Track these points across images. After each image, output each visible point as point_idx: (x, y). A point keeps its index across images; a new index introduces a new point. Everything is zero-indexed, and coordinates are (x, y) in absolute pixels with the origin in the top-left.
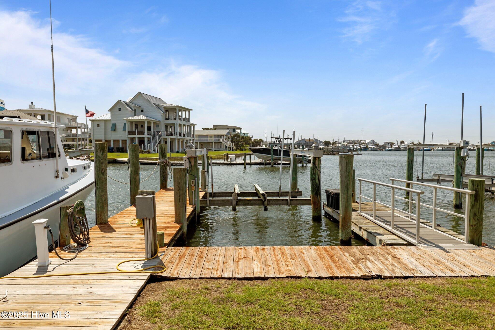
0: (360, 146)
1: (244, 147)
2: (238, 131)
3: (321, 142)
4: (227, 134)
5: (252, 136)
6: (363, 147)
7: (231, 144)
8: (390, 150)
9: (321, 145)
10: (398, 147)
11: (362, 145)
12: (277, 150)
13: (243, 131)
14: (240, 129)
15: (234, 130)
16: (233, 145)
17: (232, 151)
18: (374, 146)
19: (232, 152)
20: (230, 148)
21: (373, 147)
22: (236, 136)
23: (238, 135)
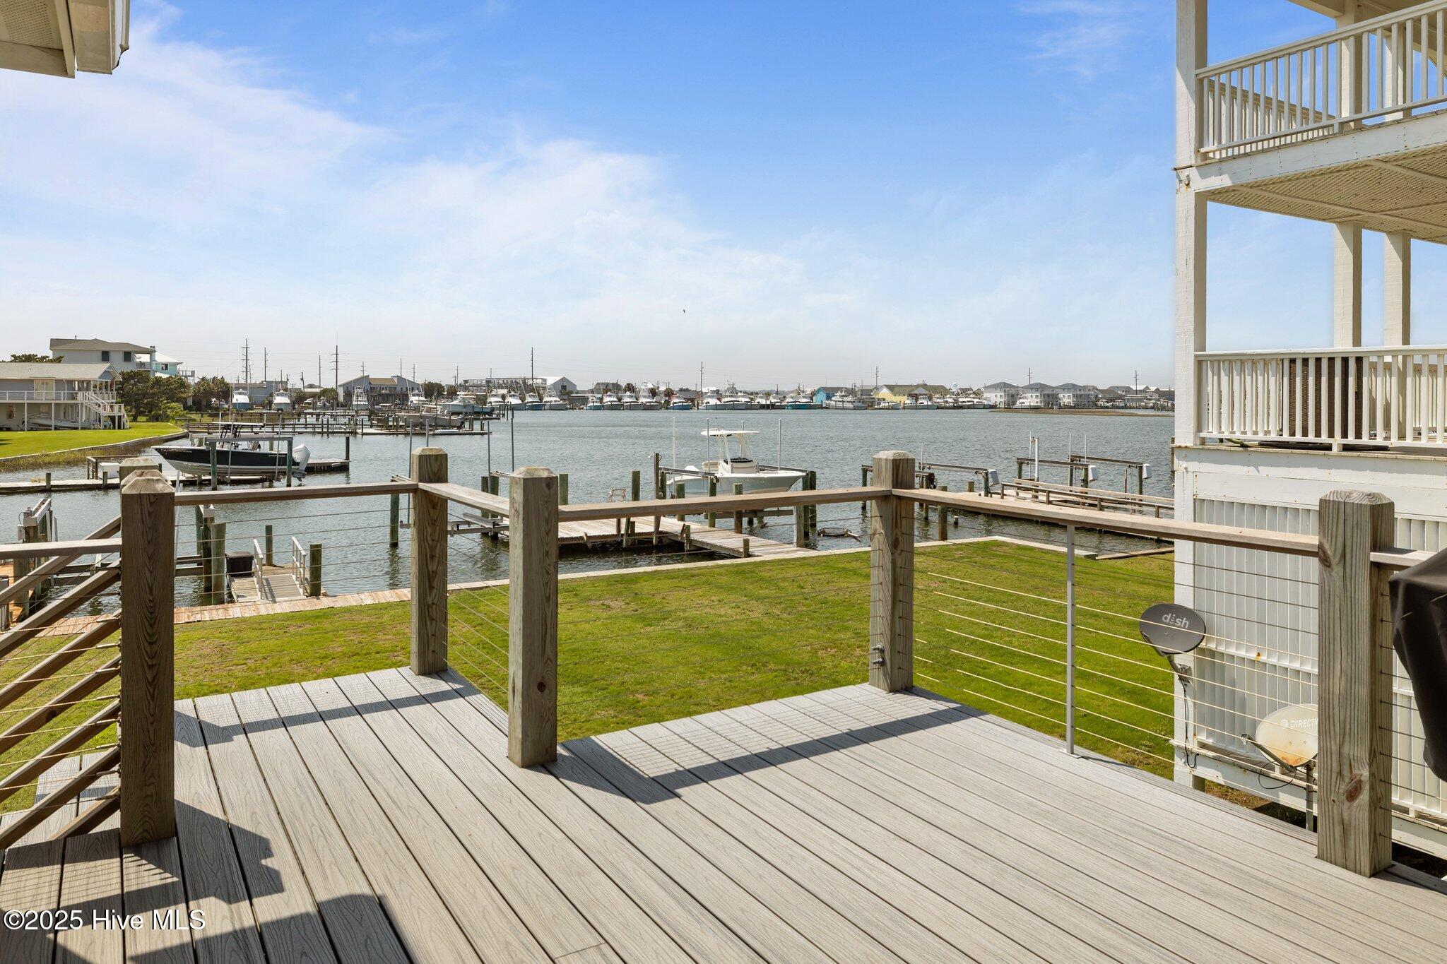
0: (523, 399)
1: (160, 410)
2: (145, 358)
3: (414, 386)
4: (101, 377)
5: (193, 373)
6: (530, 400)
7: (116, 407)
8: (596, 408)
9: (414, 395)
10: (616, 400)
11: (527, 396)
12: (227, 452)
13: (160, 358)
14: (151, 351)
15: (128, 356)
16: (120, 411)
17: (119, 428)
18: (558, 399)
19: (117, 432)
20: (112, 418)
21: (555, 401)
22: (133, 378)
23: (141, 375)
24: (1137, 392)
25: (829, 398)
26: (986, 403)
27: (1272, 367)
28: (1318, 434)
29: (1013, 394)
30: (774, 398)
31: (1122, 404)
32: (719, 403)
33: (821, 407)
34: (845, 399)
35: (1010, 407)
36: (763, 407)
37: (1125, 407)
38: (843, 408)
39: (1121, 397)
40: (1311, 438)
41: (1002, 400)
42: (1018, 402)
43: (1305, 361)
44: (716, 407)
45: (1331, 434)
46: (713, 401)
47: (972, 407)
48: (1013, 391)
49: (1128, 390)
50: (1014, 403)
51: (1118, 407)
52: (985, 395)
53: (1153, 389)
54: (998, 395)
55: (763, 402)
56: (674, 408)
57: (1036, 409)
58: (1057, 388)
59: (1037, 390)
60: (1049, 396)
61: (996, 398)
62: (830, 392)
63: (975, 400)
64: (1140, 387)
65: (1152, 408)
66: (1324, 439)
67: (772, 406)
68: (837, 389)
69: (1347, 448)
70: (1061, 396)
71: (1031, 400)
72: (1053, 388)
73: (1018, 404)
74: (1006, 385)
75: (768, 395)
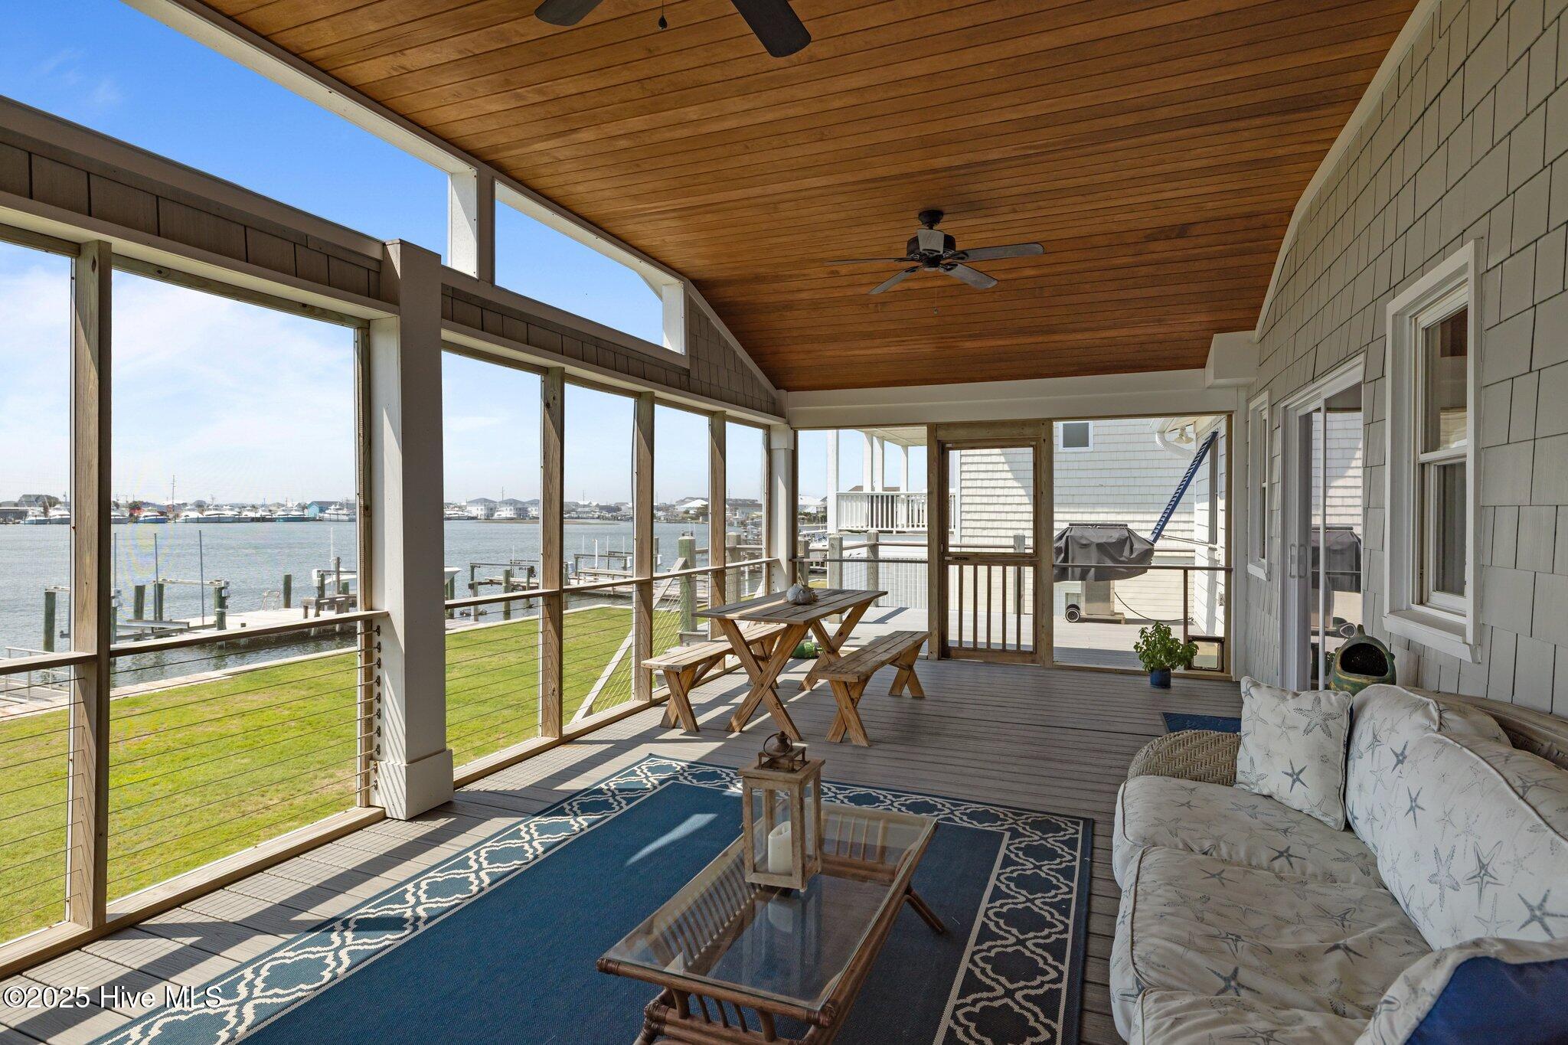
24: (584, 506)
25: (322, 510)
26: (470, 515)
27: (865, 499)
28: (887, 527)
29: (491, 509)
30: (263, 511)
31: (576, 516)
32: (201, 516)
33: (314, 519)
34: (340, 512)
35: (489, 518)
36: (253, 520)
37: (578, 518)
38: (338, 521)
39: (573, 510)
40: (885, 529)
41: (483, 513)
42: (496, 514)
43: (877, 497)
44: (198, 521)
45: (892, 527)
46: (194, 515)
47: (459, 518)
48: (492, 505)
49: (577, 505)
50: (492, 515)
51: (572, 518)
52: (469, 508)
53: (594, 504)
54: (479, 508)
55: (252, 515)
56: (144, 522)
57: (511, 519)
58: (527, 503)
59: (511, 504)
60: (520, 509)
61: (477, 511)
62: (323, 506)
63: (460, 513)
64: (586, 503)
65: (598, 518)
66: (890, 529)
67: (263, 519)
68: (331, 503)
69: (898, 532)
70: (529, 509)
71: (506, 512)
72: (523, 503)
73: (496, 516)
74: (486, 500)
75: (254, 508)
